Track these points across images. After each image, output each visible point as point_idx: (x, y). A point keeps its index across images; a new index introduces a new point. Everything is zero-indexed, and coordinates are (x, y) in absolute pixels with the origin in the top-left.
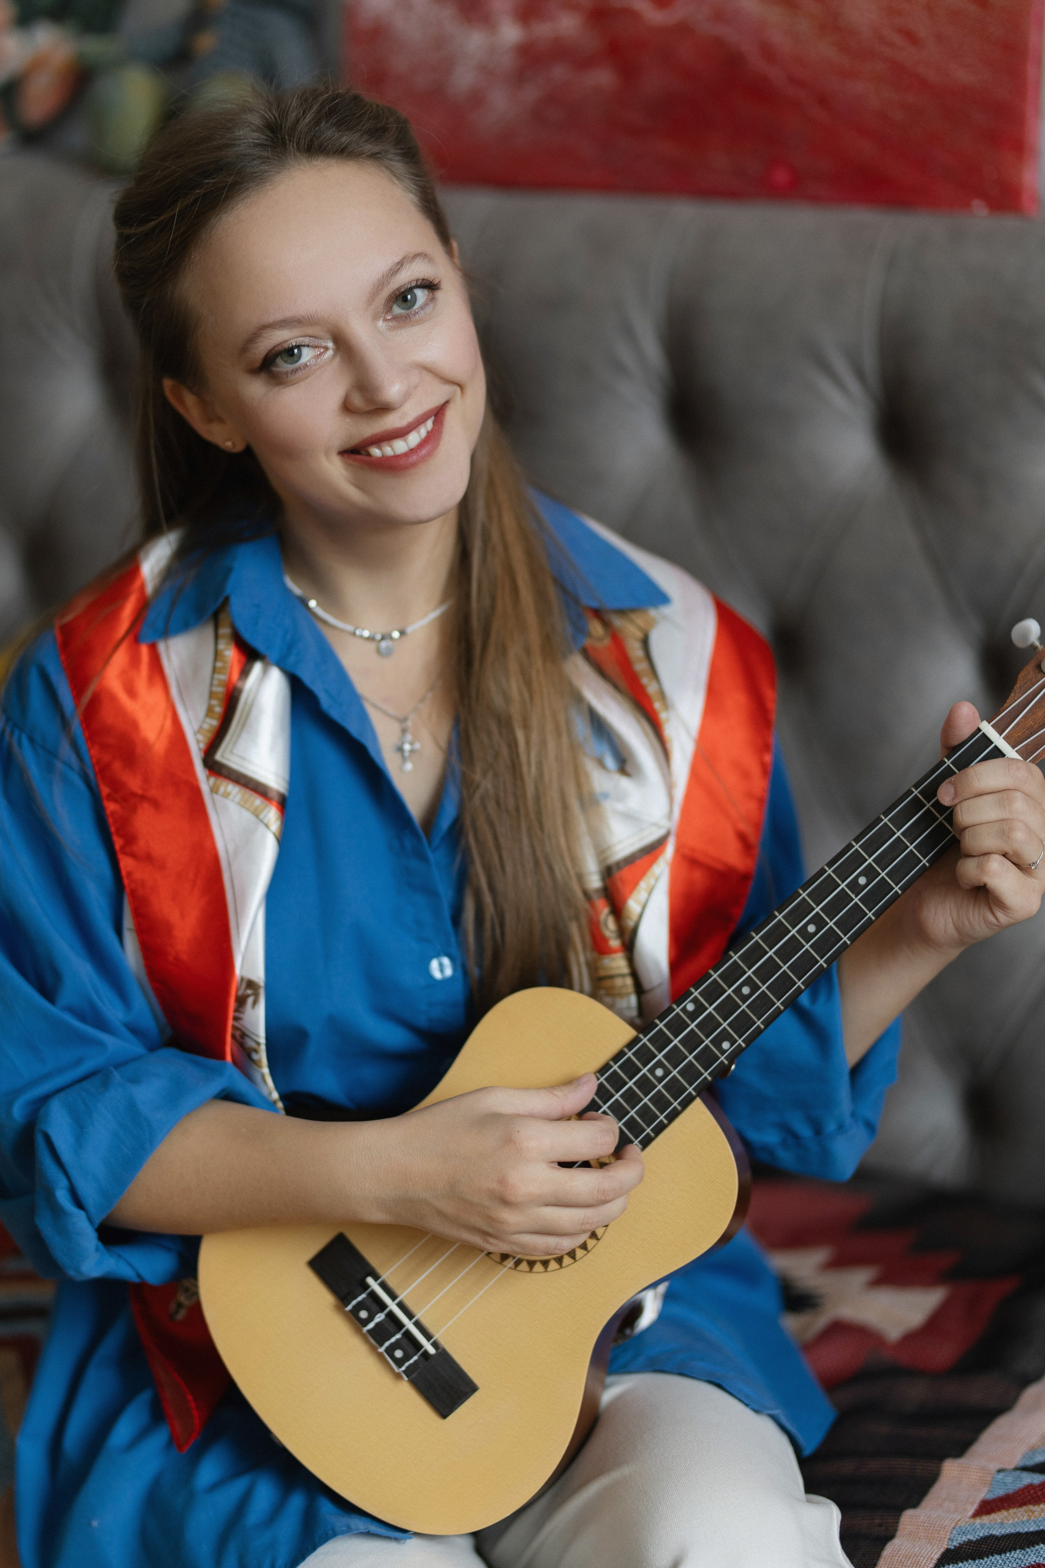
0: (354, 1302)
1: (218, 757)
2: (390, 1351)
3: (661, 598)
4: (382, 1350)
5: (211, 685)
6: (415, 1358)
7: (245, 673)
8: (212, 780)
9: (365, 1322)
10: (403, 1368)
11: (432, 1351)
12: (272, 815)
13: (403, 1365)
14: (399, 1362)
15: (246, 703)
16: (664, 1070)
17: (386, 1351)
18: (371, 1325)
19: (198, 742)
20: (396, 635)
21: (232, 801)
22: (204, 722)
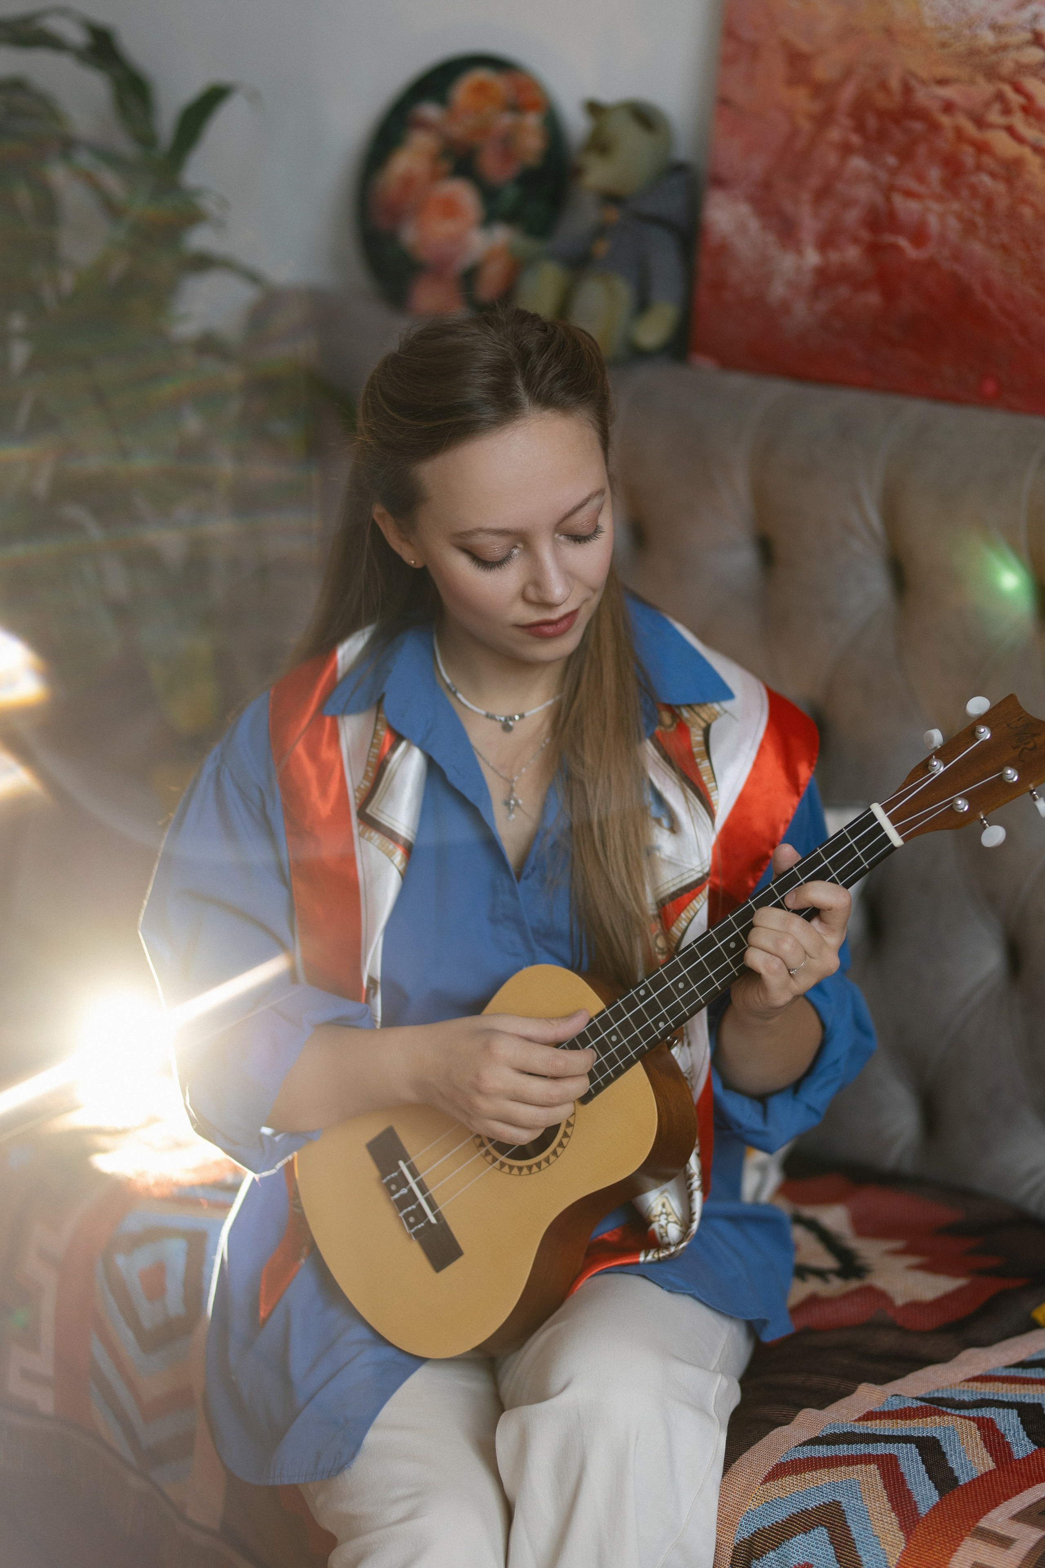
0: (388, 1177)
1: (368, 811)
2: (406, 1217)
3: (727, 694)
4: (401, 1215)
5: (369, 756)
6: (422, 1224)
7: (393, 748)
8: (361, 827)
9: (393, 1193)
10: (413, 1231)
11: (433, 1220)
12: (399, 856)
13: (413, 1228)
14: (411, 1226)
15: (391, 771)
16: (617, 1037)
17: (404, 1216)
18: (397, 1196)
19: (355, 797)
20: (517, 717)
21: (373, 844)
22: (362, 783)
